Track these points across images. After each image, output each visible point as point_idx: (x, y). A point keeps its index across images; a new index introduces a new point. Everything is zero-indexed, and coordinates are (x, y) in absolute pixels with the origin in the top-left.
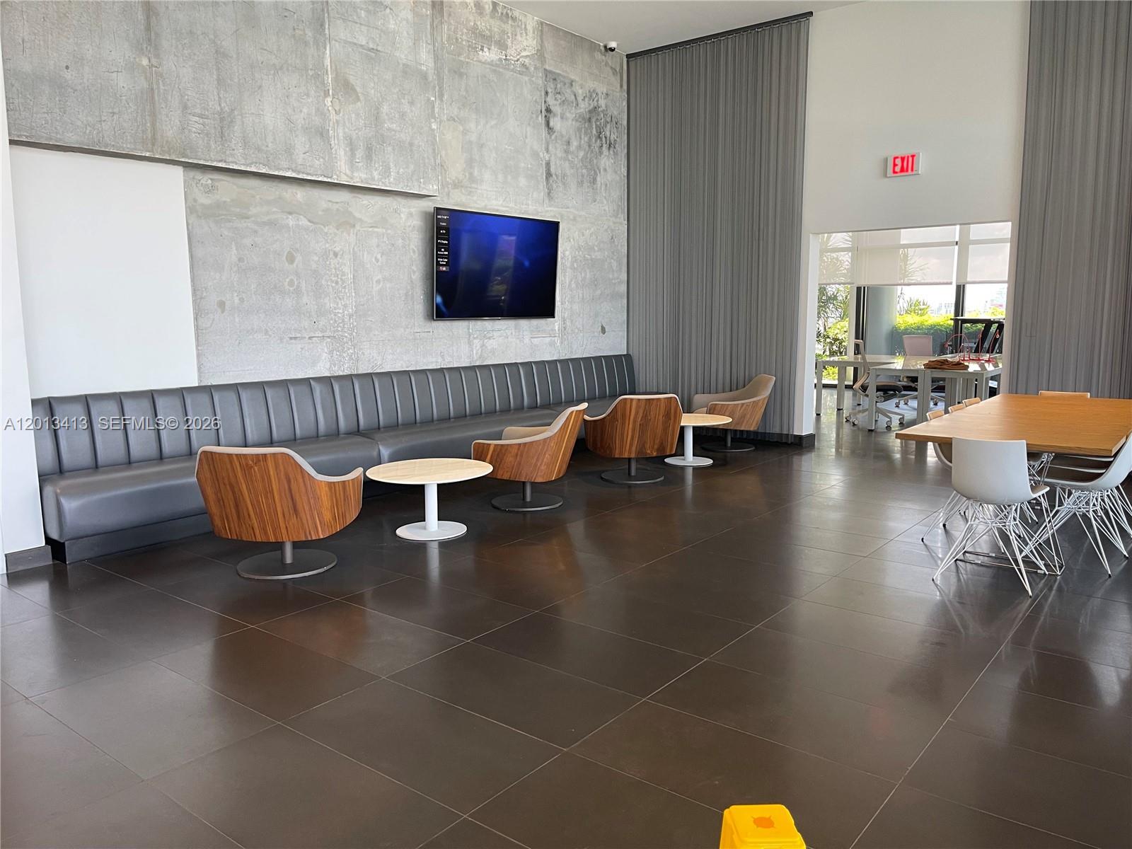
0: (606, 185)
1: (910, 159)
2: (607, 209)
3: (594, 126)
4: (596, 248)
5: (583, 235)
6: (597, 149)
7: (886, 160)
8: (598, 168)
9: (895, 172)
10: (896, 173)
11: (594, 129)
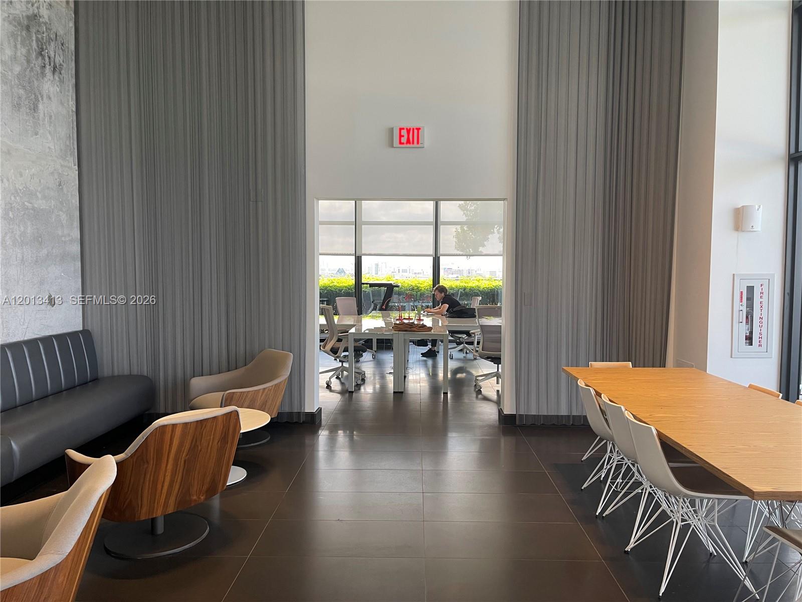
0: (51, 117)
1: (416, 131)
2: (53, 147)
3: (34, 38)
4: (39, 195)
5: (21, 175)
6: (38, 69)
7: (391, 130)
8: (40, 94)
9: (401, 143)
10: (403, 144)
11: (34, 42)
